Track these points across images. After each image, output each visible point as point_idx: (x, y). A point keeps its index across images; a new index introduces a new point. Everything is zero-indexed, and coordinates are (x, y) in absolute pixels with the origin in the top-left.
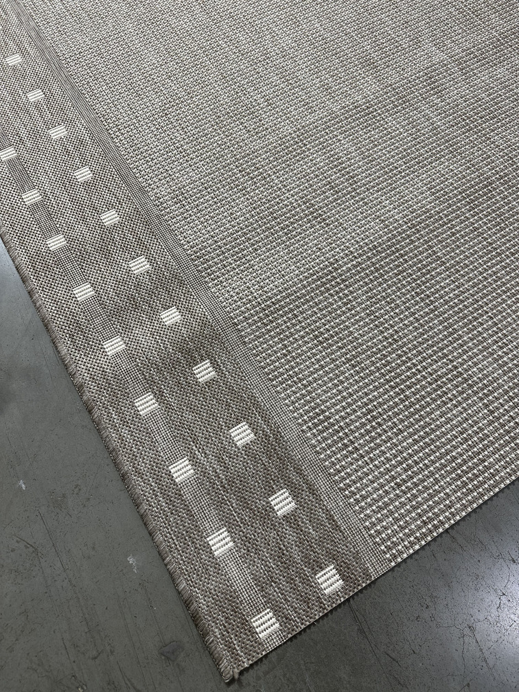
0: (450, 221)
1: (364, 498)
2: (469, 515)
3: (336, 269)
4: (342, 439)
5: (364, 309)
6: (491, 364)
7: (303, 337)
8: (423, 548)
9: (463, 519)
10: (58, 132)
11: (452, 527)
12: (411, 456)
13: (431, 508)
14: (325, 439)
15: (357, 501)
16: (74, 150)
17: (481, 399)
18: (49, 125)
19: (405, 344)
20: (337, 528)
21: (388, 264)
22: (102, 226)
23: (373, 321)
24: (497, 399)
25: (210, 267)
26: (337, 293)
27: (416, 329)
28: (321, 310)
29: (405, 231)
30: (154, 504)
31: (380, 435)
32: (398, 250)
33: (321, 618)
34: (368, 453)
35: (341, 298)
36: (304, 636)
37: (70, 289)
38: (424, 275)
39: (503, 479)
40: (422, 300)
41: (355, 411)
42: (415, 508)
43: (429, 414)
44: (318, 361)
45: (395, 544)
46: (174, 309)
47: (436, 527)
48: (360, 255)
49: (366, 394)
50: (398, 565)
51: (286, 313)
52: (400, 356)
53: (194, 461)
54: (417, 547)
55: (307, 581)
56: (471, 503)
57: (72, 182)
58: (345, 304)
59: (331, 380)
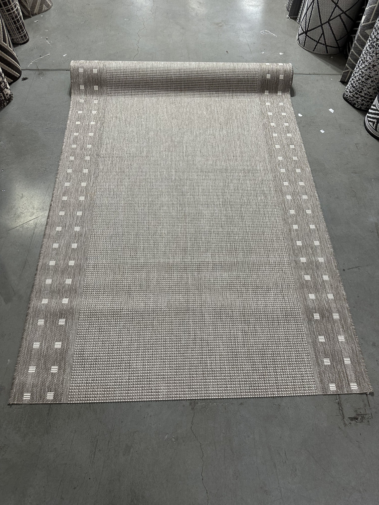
0: (166, 315)
1: (75, 381)
2: (99, 403)
3: (121, 312)
4: (83, 362)
5: (120, 328)
6: (141, 365)
7: (96, 327)
8: (80, 403)
9: (97, 403)
10: (77, 229)
11: (92, 403)
12: (97, 377)
13: (90, 394)
14: (78, 359)
15: (73, 380)
16: (78, 237)
17: (129, 374)
18: (77, 225)
19: (122, 345)
20: (62, 384)
21: (137, 318)
22: (67, 264)
23: (119, 333)
24: (134, 376)
25: (87, 292)
26: (116, 319)
27: (129, 342)
28: (107, 322)
29: (149, 311)
30: (24, 350)
31: (94, 367)
32: (143, 316)
33: (42, 404)
34: (86, 370)
35: (115, 321)
36: (34, 406)
37: (46, 279)
38: (145, 327)
39: (116, 399)
40: (138, 335)
41: (92, 356)
42: (86, 392)
43: (112, 369)
44: (95, 336)
45: (74, 397)
46: (68, 299)
47: (87, 400)
48: (131, 311)
49: (99, 354)
50: (70, 403)
51: (97, 317)
52: (118, 348)
53: (41, 345)
54: (79, 402)
55: (44, 392)
56: (102, 400)
57: (70, 246)
58: (116, 324)
59: (94, 344)
